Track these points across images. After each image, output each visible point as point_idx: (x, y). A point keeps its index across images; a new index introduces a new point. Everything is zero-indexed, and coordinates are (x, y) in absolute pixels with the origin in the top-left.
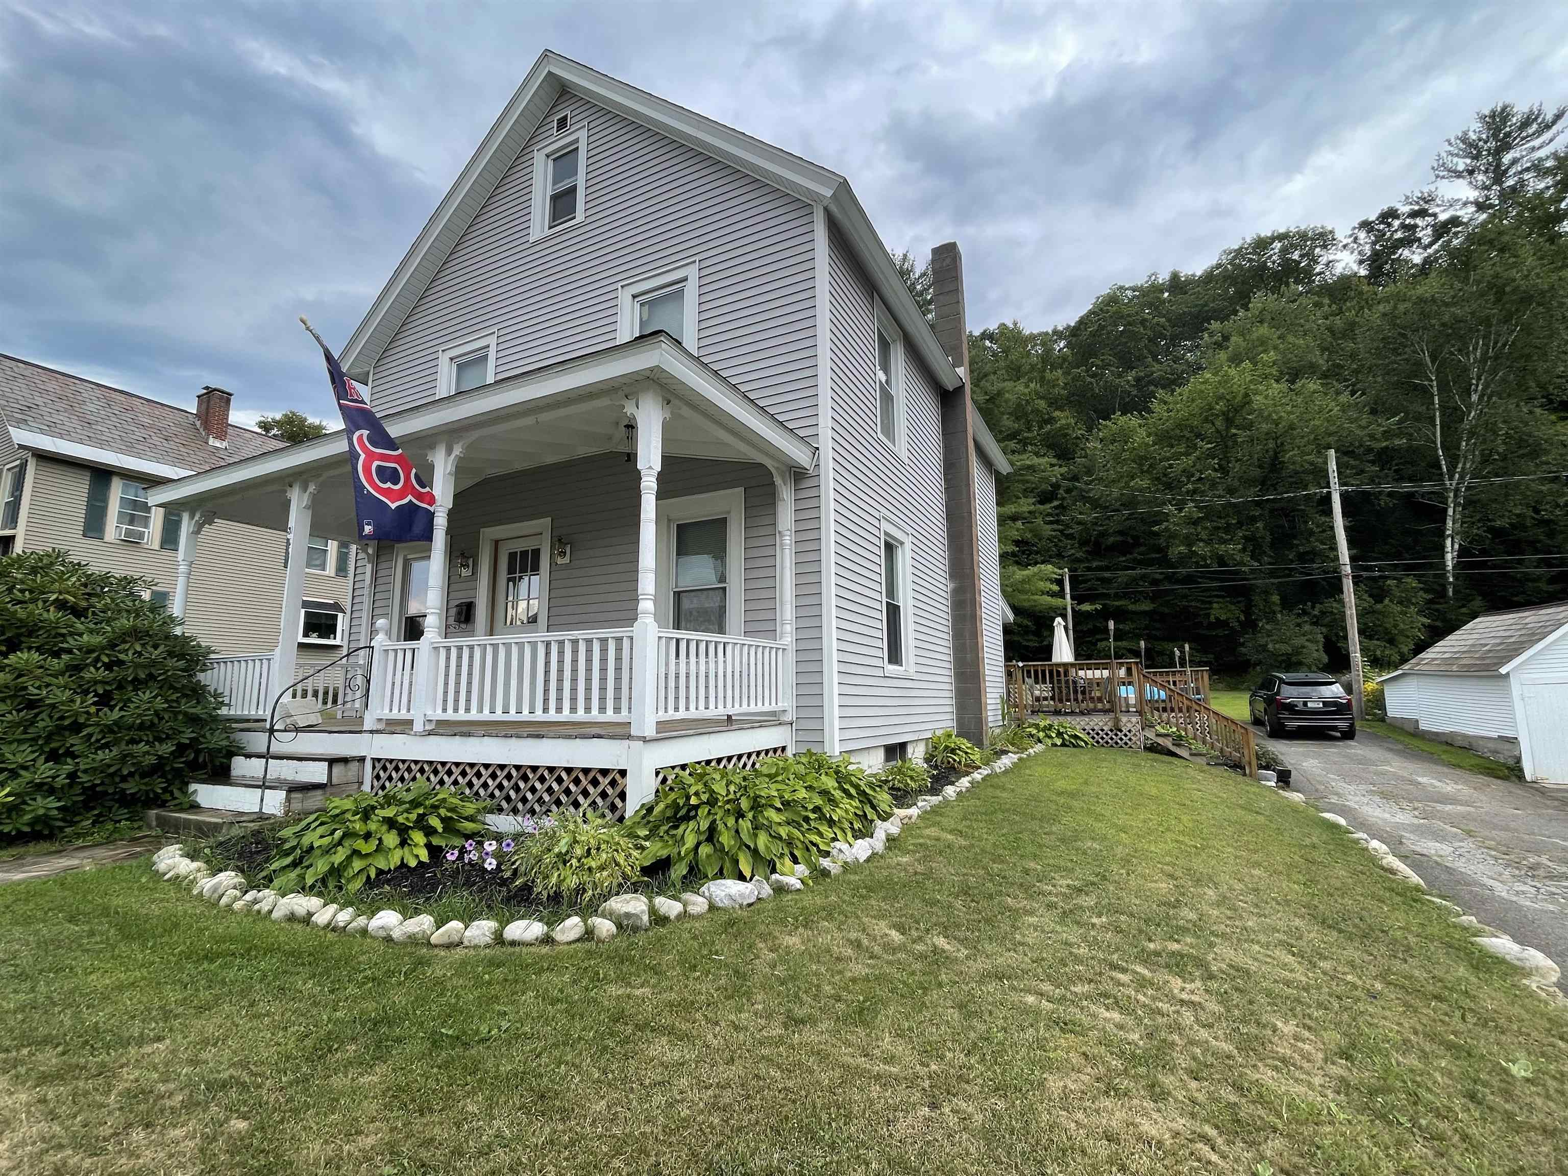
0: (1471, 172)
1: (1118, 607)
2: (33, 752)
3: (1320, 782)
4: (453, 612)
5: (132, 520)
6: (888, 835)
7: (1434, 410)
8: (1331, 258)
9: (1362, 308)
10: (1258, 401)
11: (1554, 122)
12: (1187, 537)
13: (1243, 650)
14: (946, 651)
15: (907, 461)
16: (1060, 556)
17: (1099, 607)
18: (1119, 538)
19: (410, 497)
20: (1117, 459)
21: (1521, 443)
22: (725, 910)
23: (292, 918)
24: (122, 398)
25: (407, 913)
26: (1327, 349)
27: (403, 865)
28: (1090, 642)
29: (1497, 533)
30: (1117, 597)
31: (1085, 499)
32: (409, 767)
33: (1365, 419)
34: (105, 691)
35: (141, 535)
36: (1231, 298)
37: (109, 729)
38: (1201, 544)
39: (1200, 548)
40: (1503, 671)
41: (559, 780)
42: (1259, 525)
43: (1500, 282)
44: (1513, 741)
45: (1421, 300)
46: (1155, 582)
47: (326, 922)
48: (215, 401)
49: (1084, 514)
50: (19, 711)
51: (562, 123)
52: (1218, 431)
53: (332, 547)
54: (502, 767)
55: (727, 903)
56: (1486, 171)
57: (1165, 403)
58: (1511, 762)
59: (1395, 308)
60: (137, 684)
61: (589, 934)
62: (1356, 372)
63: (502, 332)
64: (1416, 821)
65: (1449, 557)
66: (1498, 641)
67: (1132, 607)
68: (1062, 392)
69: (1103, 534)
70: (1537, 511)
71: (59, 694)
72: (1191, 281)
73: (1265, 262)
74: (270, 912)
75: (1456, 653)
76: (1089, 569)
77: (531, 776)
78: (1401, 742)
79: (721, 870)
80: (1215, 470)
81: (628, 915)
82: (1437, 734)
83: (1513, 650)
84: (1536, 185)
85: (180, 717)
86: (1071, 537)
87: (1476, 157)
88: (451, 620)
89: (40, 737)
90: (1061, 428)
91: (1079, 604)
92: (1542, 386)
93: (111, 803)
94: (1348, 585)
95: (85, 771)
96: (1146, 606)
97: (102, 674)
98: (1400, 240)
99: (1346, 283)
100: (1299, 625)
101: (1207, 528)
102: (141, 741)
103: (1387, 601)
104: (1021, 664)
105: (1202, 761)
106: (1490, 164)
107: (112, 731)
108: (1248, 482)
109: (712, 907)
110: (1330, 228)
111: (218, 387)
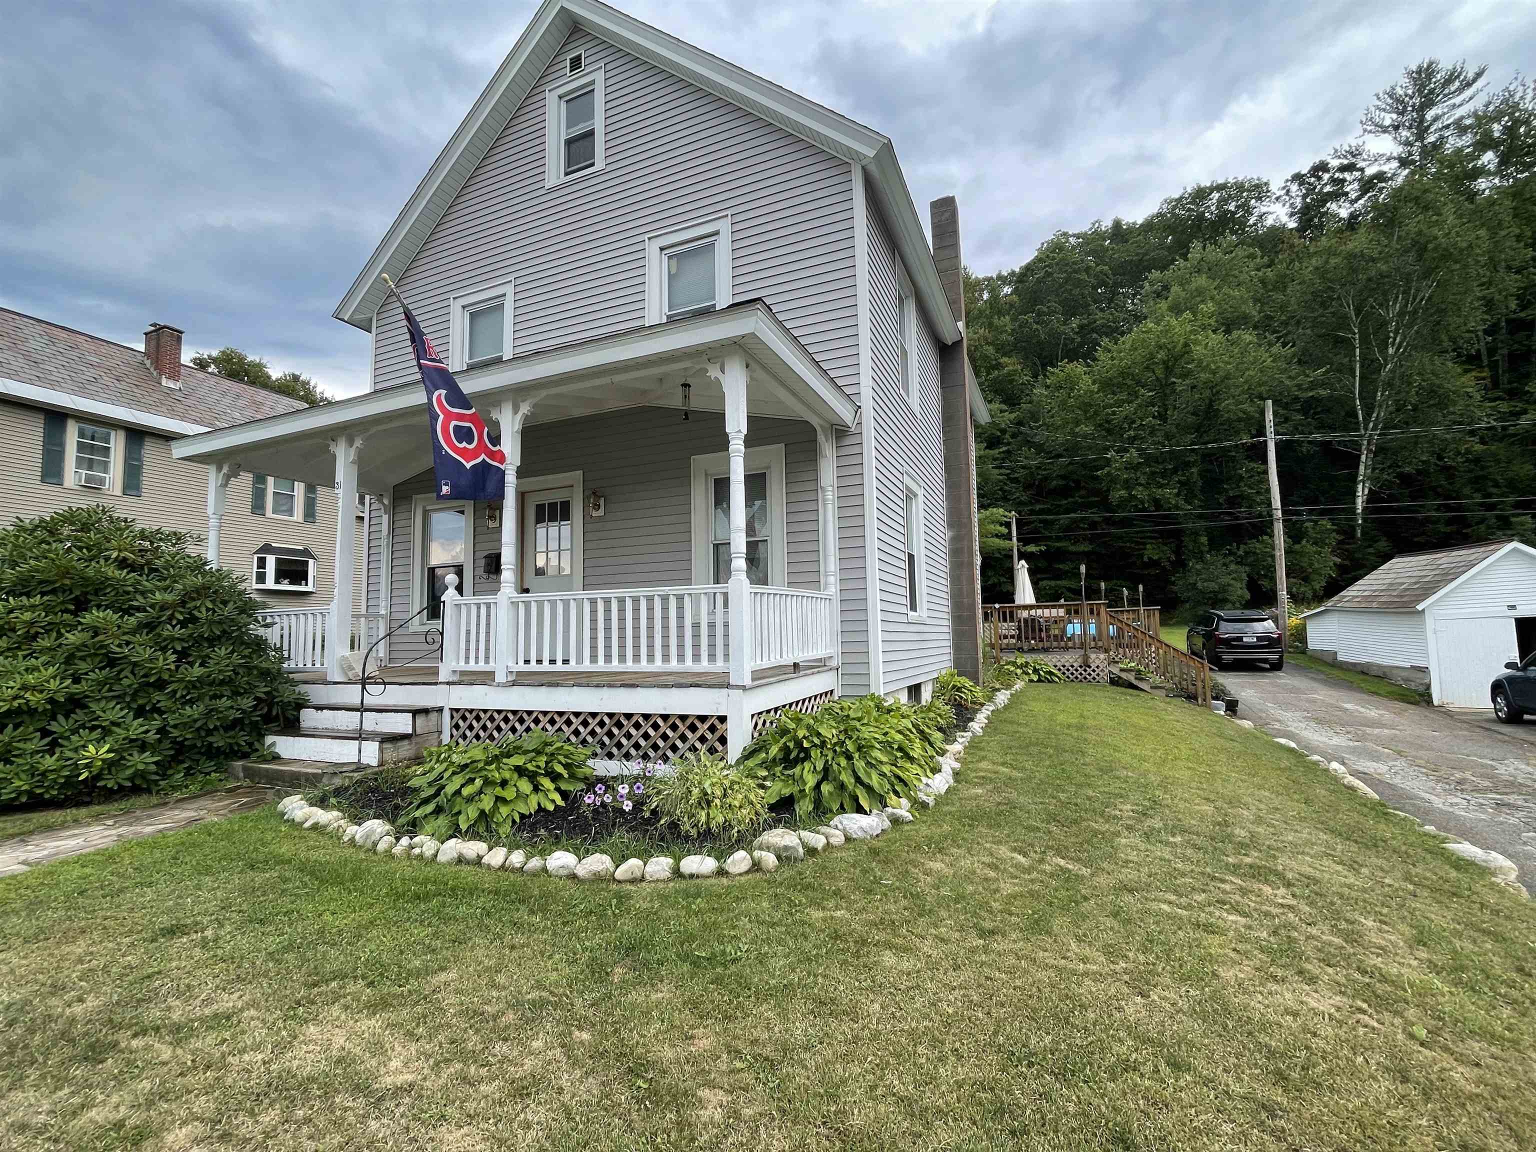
0: (1396, 128)
1: (1059, 548)
2: (122, 709)
3: (1261, 710)
4: (482, 562)
5: (90, 464)
6: (953, 769)
7: (1355, 361)
8: (1264, 209)
9: (1292, 261)
10: (1198, 350)
11: (1475, 80)
12: (1127, 481)
13: (1175, 588)
14: (944, 595)
15: (919, 416)
16: (1005, 499)
17: (1043, 548)
18: (1061, 482)
19: (483, 456)
20: (1063, 405)
21: (1432, 392)
22: (863, 840)
23: (461, 860)
24: (64, 335)
25: (581, 854)
26: (1259, 300)
27: (541, 809)
29: (1405, 479)
30: (1059, 539)
31: (1029, 443)
32: (492, 716)
33: (1295, 369)
34: (183, 648)
35: (102, 481)
36: (1169, 248)
37: (192, 685)
38: (1140, 488)
39: (1140, 493)
40: (1420, 607)
41: (656, 727)
42: (1194, 470)
43: (1423, 240)
44: (1424, 670)
45: (1351, 256)
46: (1093, 525)
47: (500, 863)
48: (165, 339)
49: (1029, 459)
50: (101, 669)
51: (576, 63)
52: (1157, 379)
53: (299, 489)
54: (594, 715)
55: (860, 834)
56: (1410, 128)
57: (1109, 351)
58: (1422, 689)
59: (1327, 262)
60: (213, 641)
61: (756, 866)
62: (1285, 324)
63: (519, 281)
64: (1351, 743)
65: (1359, 501)
66: (1414, 580)
67: (1072, 548)
68: (1009, 338)
69: (1046, 478)
70: (1440, 458)
71: (142, 652)
72: (1132, 230)
73: (1204, 213)
74: (435, 856)
75: (1375, 591)
76: (1032, 512)
77: (625, 722)
78: (1323, 672)
79: (842, 806)
80: (1154, 417)
81: (786, 848)
82: (1354, 664)
83: (1428, 589)
84: (1453, 143)
85: (255, 672)
86: (1016, 481)
87: (1402, 113)
88: (481, 571)
89: (125, 694)
90: (1009, 374)
91: (1025, 545)
92: (1453, 340)
93: (197, 757)
94: (1279, 528)
95: (175, 726)
96: (1086, 548)
97: (178, 632)
98: (1328, 193)
99: (1277, 234)
100: (1224, 564)
101: (1145, 473)
102: (222, 696)
103: (1304, 542)
104: (997, 606)
105: (1163, 693)
106: (1414, 120)
107: (194, 687)
108: (1184, 429)
109: (848, 839)
110: (1265, 180)
111: (168, 324)
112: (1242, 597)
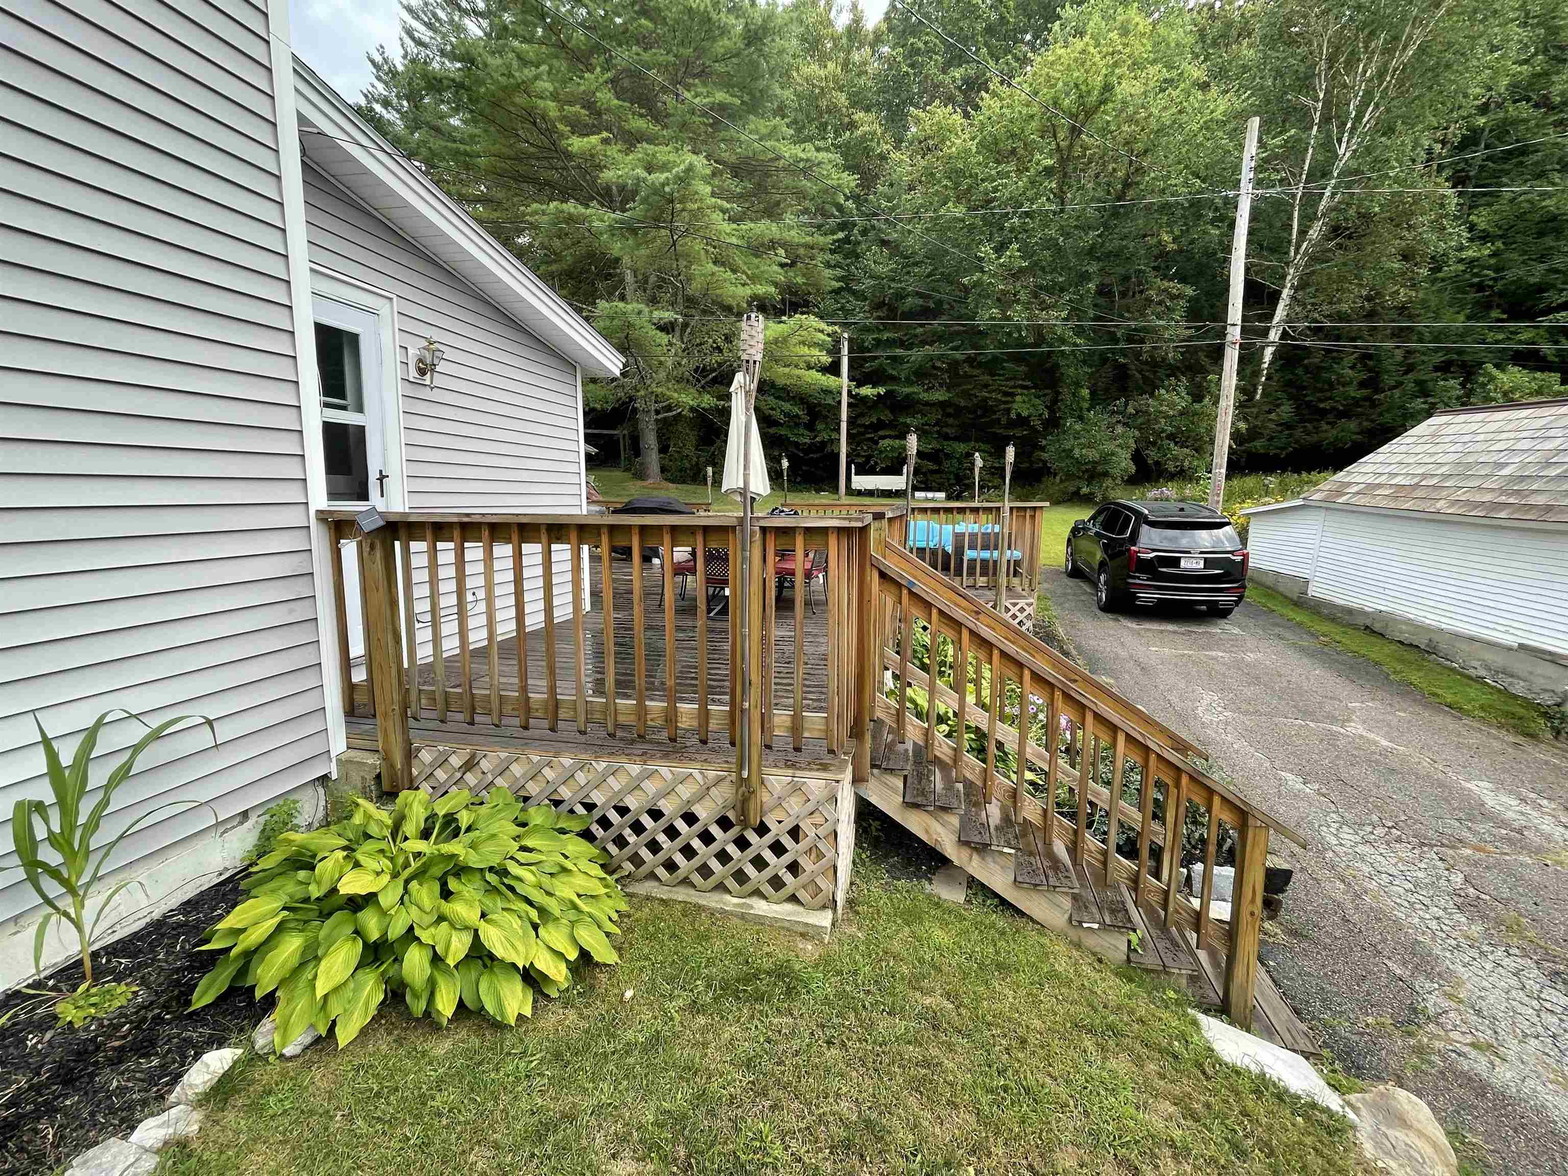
12: (1003, 295)
13: (1045, 456)
17: (884, 393)
18: (918, 301)
28: (871, 439)
30: (909, 382)
38: (1019, 308)
39: (1017, 314)
44: (1564, 663)
49: (879, 264)
58: (1548, 701)
67: (925, 396)
68: (870, 84)
69: (899, 294)
86: (860, 296)
90: (865, 138)
91: (858, 386)
96: (939, 395)
100: (1110, 426)
101: (1028, 285)
112: (1126, 470)
